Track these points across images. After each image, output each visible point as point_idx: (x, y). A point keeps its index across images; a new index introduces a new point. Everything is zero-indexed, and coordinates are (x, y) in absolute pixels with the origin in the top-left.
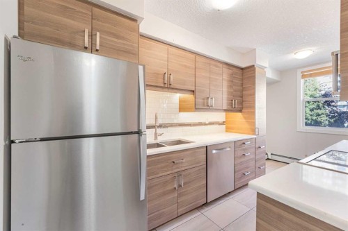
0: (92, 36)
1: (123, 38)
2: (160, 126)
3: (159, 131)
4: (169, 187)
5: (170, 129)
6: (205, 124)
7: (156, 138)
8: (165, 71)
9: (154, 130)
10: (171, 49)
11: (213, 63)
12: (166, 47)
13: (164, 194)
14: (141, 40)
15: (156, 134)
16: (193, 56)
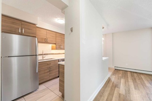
0: (22, 30)
1: (31, 30)
2: (45, 54)
3: (44, 56)
4: (46, 71)
5: (48, 55)
6: (61, 54)
7: (43, 58)
8: (46, 38)
9: (42, 56)
10: (47, 31)
11: (62, 35)
12: (46, 30)
13: (45, 73)
14: (37, 29)
15: (43, 57)
16: (55, 33)
